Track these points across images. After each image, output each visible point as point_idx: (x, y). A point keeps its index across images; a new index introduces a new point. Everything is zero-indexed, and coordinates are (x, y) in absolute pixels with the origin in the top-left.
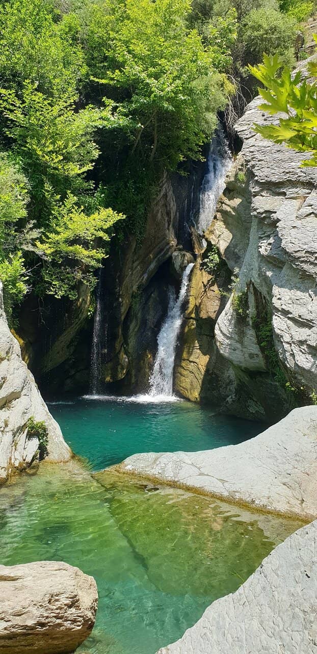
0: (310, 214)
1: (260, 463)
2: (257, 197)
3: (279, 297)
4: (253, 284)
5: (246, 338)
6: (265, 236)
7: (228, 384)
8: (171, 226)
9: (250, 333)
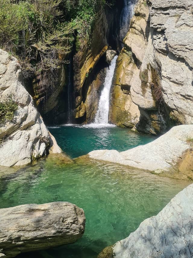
0: (183, 24)
1: (156, 153)
2: (153, 16)
3: (165, 70)
4: (151, 65)
5: (146, 93)
6: (158, 38)
7: (135, 118)
8: (105, 37)
9: (148, 90)
